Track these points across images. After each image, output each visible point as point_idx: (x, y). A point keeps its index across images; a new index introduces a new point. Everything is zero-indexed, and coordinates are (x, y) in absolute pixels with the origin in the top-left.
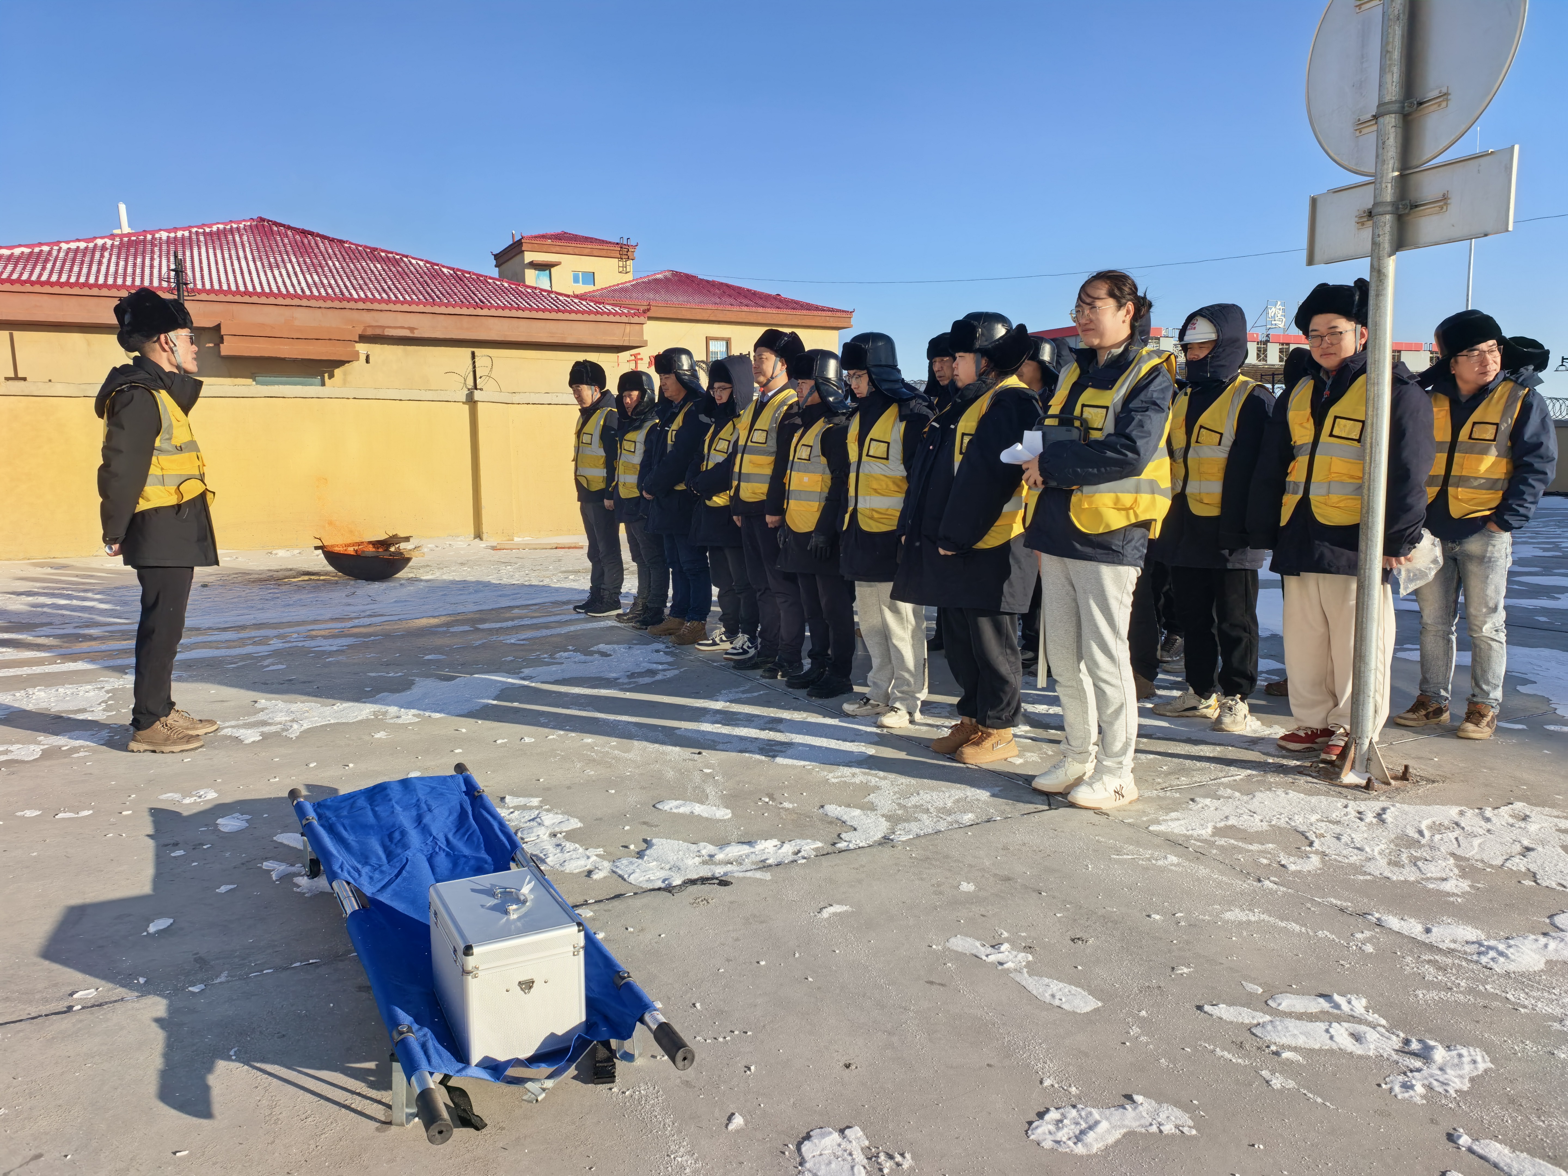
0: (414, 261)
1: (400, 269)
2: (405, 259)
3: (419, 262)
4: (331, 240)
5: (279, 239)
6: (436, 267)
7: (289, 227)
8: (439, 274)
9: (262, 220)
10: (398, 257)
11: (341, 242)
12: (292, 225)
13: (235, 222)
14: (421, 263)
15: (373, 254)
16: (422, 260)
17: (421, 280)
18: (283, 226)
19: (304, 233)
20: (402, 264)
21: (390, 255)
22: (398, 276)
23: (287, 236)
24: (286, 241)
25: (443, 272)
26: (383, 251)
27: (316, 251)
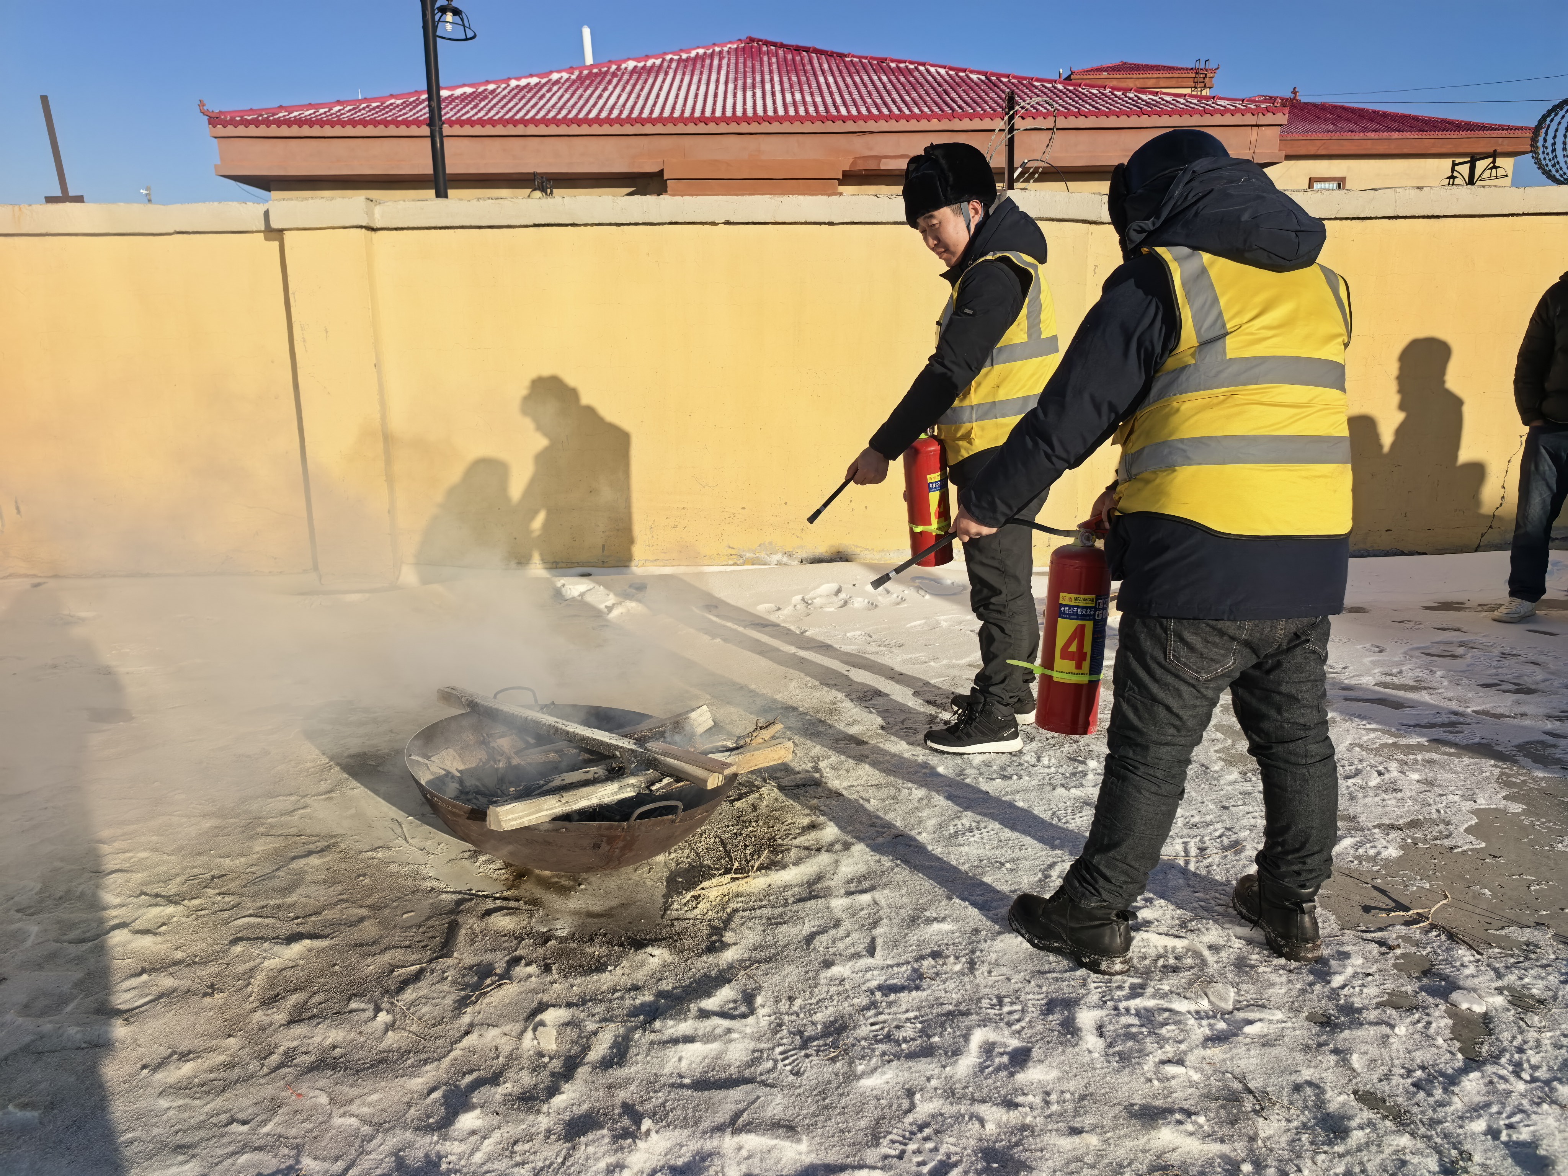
0: (932, 70)
1: (912, 79)
2: (921, 68)
3: (940, 70)
4: (829, 55)
5: (765, 58)
6: (962, 74)
7: (782, 46)
8: (967, 82)
9: (752, 40)
10: (911, 67)
11: (842, 56)
12: (785, 42)
13: (718, 45)
14: (942, 71)
15: (880, 64)
16: (944, 67)
17: (939, 89)
18: (774, 44)
19: (798, 49)
20: (916, 74)
21: (902, 65)
22: (908, 87)
23: (777, 55)
24: (774, 60)
25: (972, 80)
26: (893, 61)
27: (809, 67)
